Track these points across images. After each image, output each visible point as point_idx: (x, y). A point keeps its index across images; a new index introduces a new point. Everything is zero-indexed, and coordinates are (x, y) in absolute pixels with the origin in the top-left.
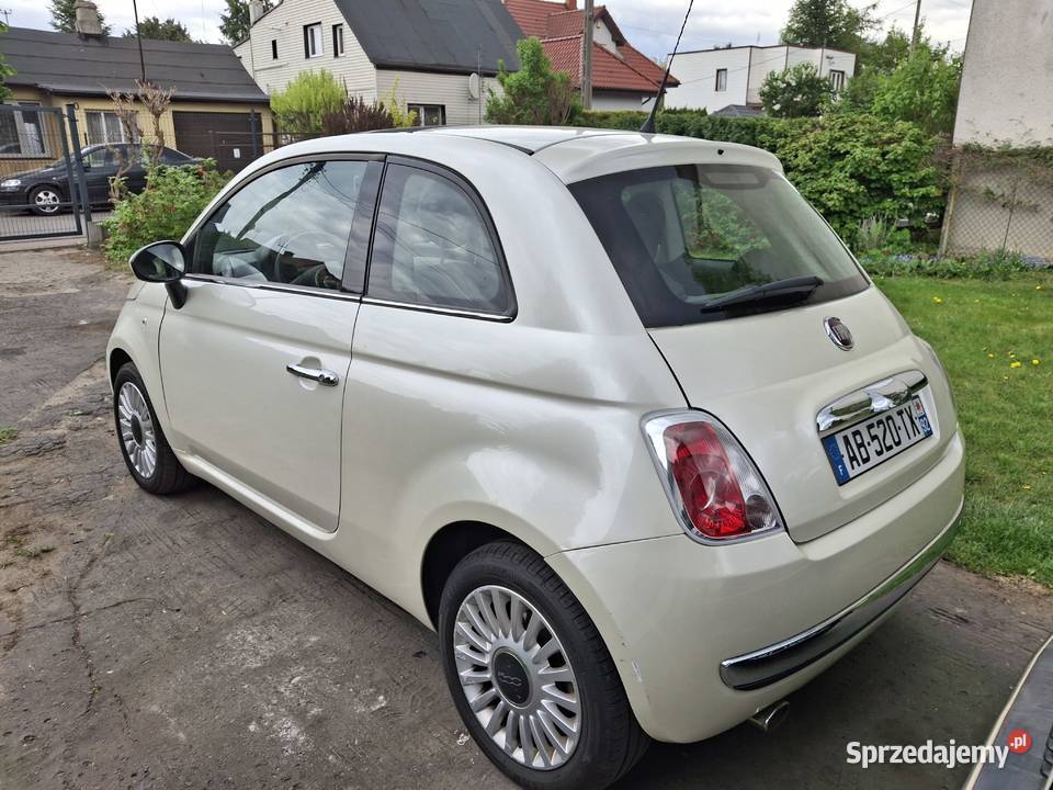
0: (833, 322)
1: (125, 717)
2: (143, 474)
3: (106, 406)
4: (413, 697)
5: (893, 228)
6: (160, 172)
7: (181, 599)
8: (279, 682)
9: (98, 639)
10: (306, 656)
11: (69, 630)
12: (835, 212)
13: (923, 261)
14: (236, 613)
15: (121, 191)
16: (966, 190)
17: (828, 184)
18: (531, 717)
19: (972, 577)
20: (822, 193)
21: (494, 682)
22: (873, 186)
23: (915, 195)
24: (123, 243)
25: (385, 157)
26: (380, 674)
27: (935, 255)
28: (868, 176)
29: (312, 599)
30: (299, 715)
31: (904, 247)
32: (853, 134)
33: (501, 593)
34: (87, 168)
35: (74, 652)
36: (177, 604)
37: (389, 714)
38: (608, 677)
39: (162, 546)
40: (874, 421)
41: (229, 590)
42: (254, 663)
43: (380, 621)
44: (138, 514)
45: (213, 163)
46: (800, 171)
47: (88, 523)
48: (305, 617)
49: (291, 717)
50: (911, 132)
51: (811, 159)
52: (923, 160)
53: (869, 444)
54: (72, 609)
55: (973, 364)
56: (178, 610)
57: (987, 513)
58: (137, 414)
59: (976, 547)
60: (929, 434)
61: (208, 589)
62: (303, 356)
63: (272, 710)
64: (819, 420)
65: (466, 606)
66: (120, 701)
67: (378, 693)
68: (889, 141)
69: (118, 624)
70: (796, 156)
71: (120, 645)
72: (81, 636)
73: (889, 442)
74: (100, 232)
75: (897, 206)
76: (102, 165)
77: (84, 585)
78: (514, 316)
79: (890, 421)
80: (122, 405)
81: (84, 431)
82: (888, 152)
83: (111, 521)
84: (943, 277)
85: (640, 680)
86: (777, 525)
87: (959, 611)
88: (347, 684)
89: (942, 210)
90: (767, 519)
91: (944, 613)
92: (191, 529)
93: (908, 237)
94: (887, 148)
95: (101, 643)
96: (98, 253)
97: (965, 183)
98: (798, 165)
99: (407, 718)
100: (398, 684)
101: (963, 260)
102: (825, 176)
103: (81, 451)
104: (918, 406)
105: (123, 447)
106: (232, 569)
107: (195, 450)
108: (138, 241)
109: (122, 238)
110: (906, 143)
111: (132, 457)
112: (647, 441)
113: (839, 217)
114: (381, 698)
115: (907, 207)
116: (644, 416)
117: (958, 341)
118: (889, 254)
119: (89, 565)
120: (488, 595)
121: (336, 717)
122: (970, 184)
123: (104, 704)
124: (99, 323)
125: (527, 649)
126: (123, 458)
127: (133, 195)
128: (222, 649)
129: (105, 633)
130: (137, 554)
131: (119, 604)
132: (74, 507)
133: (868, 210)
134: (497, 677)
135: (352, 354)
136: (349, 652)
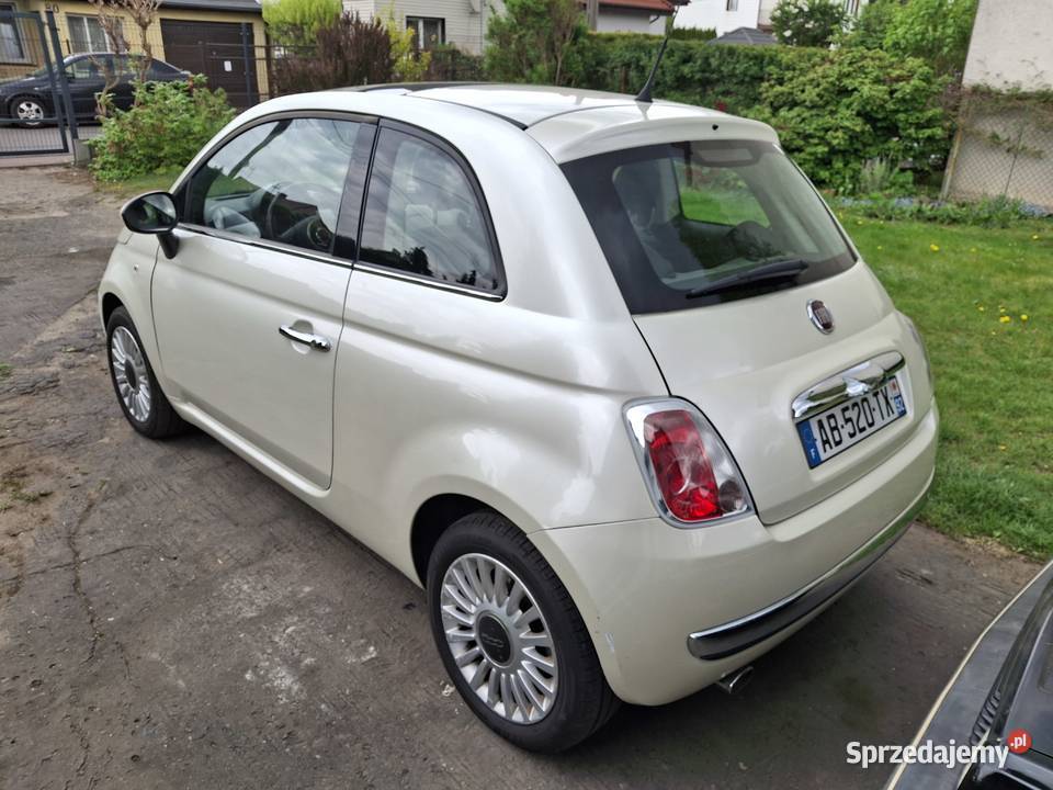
0: (816, 306)
1: (127, 663)
2: (137, 418)
3: (99, 342)
4: (403, 649)
5: (897, 170)
6: (149, 89)
7: (178, 547)
8: (275, 632)
9: (98, 586)
10: (299, 606)
11: (68, 576)
12: (840, 151)
13: (924, 206)
14: (232, 562)
15: (107, 107)
16: (972, 133)
17: (834, 121)
18: (512, 676)
19: (941, 538)
20: (827, 130)
21: (478, 641)
22: (879, 125)
23: (921, 136)
24: (112, 163)
25: (377, 121)
26: (370, 626)
27: (937, 198)
28: (874, 115)
29: (306, 548)
30: (294, 664)
31: (907, 190)
32: (862, 69)
33: (486, 561)
34: (72, 79)
35: (75, 599)
36: (174, 551)
37: (379, 664)
38: (584, 645)
39: (158, 492)
40: (849, 404)
41: (224, 539)
42: (250, 613)
43: (371, 572)
44: (134, 458)
45: (204, 80)
46: (807, 107)
47: (84, 466)
48: (299, 567)
49: (285, 667)
50: (921, 70)
51: (818, 95)
52: (931, 99)
53: (842, 427)
54: (72, 555)
55: (963, 317)
56: (175, 558)
57: (961, 474)
58: (130, 358)
59: (947, 509)
60: (903, 413)
61: (204, 537)
62: (295, 320)
63: (268, 659)
64: (795, 406)
65: (453, 571)
66: (122, 648)
67: (368, 644)
68: (898, 79)
69: (118, 571)
70: (803, 91)
71: (120, 593)
72: (82, 582)
73: (863, 423)
74: (88, 152)
75: (902, 147)
76: (88, 75)
77: (82, 531)
78: (504, 295)
79: (865, 404)
80: (115, 347)
81: (77, 369)
82: (896, 91)
83: (108, 464)
84: (942, 222)
85: (613, 650)
86: (748, 509)
87: (925, 572)
88: (339, 634)
89: (947, 152)
90: (738, 504)
91: (911, 574)
92: (187, 474)
93: (911, 179)
94: (896, 86)
95: (101, 590)
96: (85, 172)
97: (971, 126)
98: (805, 101)
99: (396, 669)
100: (388, 635)
101: (964, 205)
102: (832, 113)
103: (74, 391)
104: (895, 386)
105: (117, 390)
106: (227, 517)
107: (188, 398)
108: (127, 161)
109: (111, 158)
110: (915, 82)
111: (126, 400)
112: (628, 426)
113: (844, 156)
114: (372, 649)
115: (911, 148)
116: (626, 403)
117: (950, 292)
118: (890, 197)
119: (87, 510)
120: (474, 562)
121: (329, 667)
122: (976, 127)
123: (106, 651)
124: (90, 251)
125: (510, 613)
126: (116, 399)
127: (121, 112)
128: (218, 598)
129: (104, 580)
130: (134, 499)
131: (118, 551)
132: (70, 449)
133: (872, 150)
134: (481, 638)
135: (343, 321)
136: (341, 603)
